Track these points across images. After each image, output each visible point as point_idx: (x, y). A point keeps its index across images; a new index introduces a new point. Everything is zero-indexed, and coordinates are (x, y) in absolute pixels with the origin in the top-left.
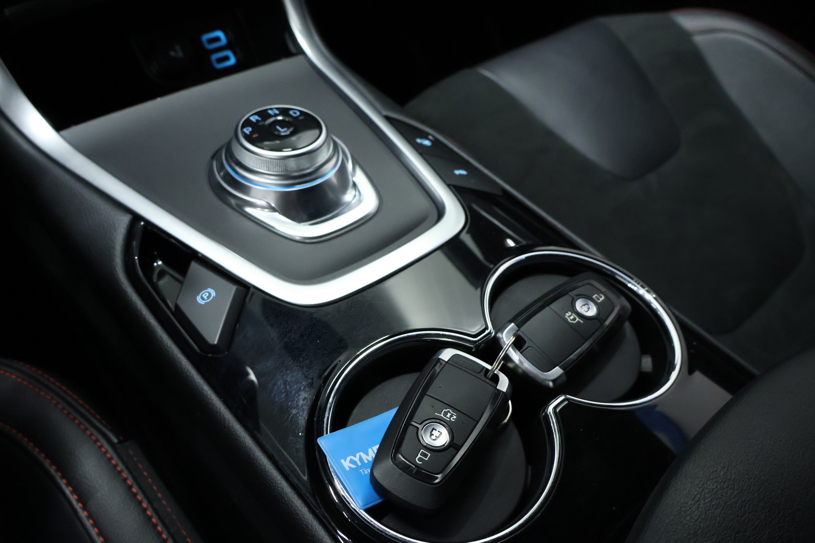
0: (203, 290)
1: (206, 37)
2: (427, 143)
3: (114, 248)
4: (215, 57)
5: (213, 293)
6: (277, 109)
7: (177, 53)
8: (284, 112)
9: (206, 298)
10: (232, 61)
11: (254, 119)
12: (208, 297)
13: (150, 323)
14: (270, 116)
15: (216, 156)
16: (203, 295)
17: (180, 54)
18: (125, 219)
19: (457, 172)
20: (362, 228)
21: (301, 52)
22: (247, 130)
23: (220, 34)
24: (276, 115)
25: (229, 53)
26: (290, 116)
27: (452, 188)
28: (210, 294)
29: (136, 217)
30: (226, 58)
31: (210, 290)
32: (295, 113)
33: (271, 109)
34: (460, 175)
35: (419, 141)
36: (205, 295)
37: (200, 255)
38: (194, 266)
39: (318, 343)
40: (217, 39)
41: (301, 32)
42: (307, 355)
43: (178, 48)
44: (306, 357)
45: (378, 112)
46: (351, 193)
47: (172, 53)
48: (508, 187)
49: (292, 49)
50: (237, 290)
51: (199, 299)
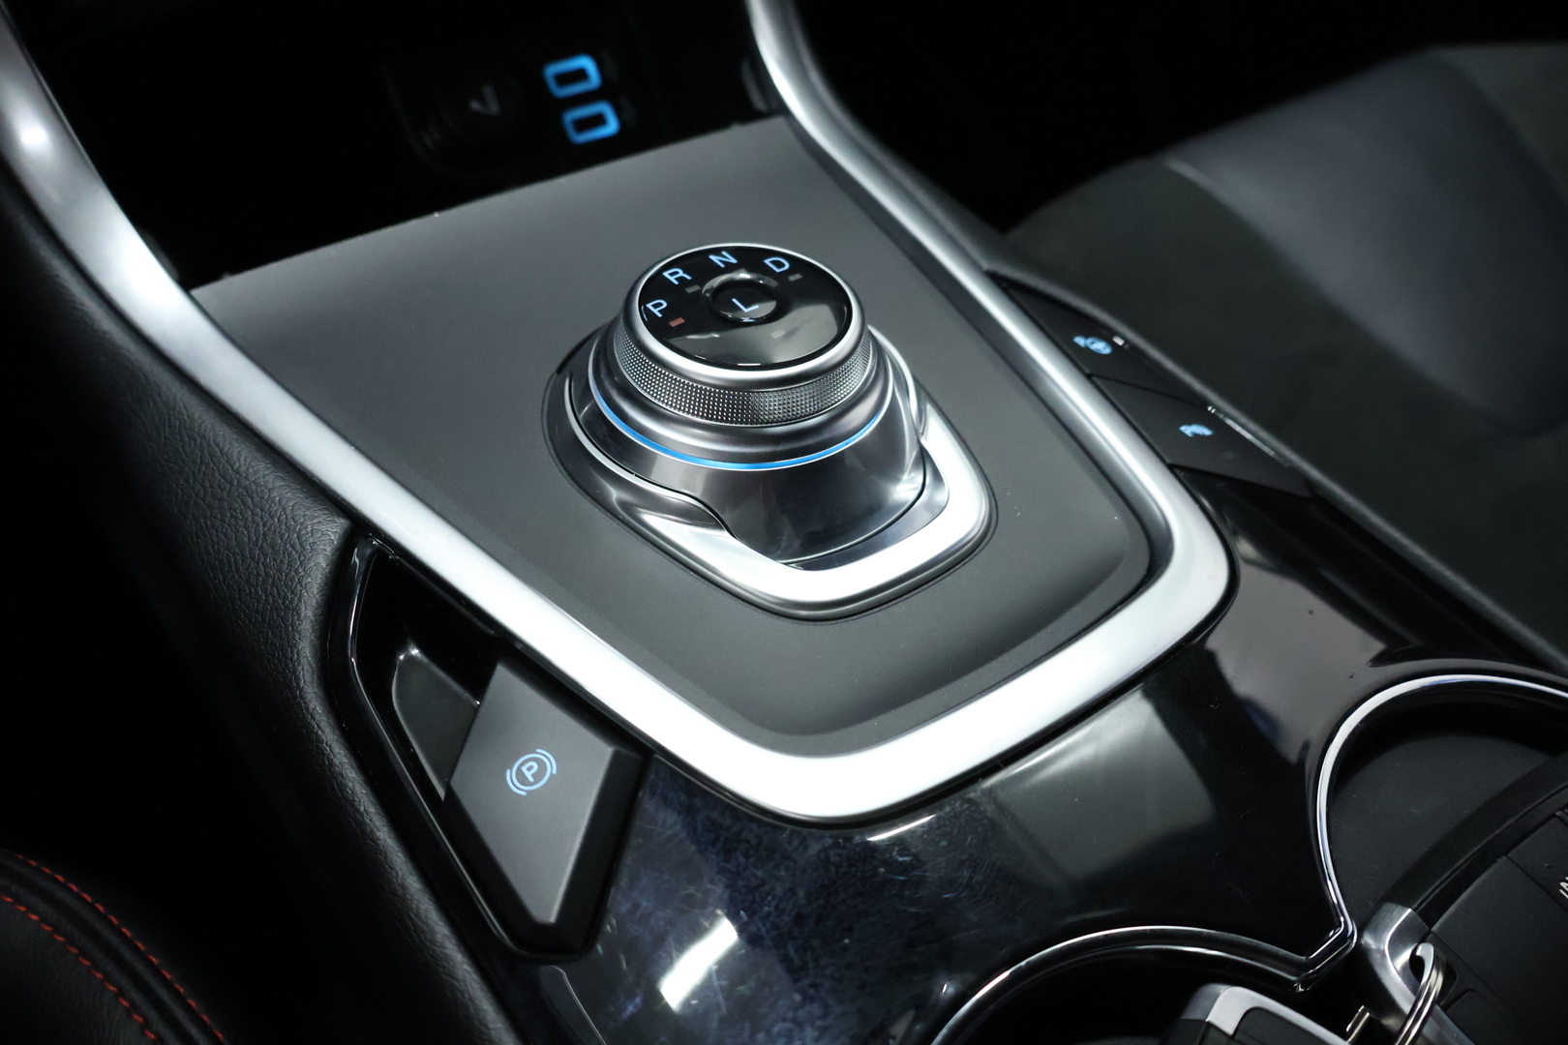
0: (525, 755)
1: (553, 70)
2: (1100, 347)
3: (297, 611)
4: (572, 115)
5: (552, 767)
6: (733, 251)
7: (487, 104)
8: (750, 258)
9: (531, 779)
10: (612, 127)
11: (672, 276)
12: (538, 777)
13: (375, 840)
14: (717, 271)
15: (569, 365)
16: (524, 769)
17: (494, 108)
18: (330, 531)
19: (1189, 430)
20: (949, 580)
21: (781, 109)
22: (658, 307)
23: (586, 63)
24: (730, 268)
25: (604, 108)
26: (768, 271)
27: (1182, 475)
28: (542, 765)
29: (360, 527)
30: (599, 120)
31: (542, 753)
32: (779, 265)
33: (717, 251)
34: (1196, 436)
35: (1080, 341)
36: (529, 769)
37: (519, 646)
38: (504, 679)
39: (845, 949)
40: (581, 75)
41: (779, 62)
42: (814, 986)
43: (488, 91)
44: (812, 991)
45: (972, 264)
46: (911, 480)
47: (475, 105)
48: (1315, 474)
49: (759, 103)
50: (616, 762)
51: (511, 776)
